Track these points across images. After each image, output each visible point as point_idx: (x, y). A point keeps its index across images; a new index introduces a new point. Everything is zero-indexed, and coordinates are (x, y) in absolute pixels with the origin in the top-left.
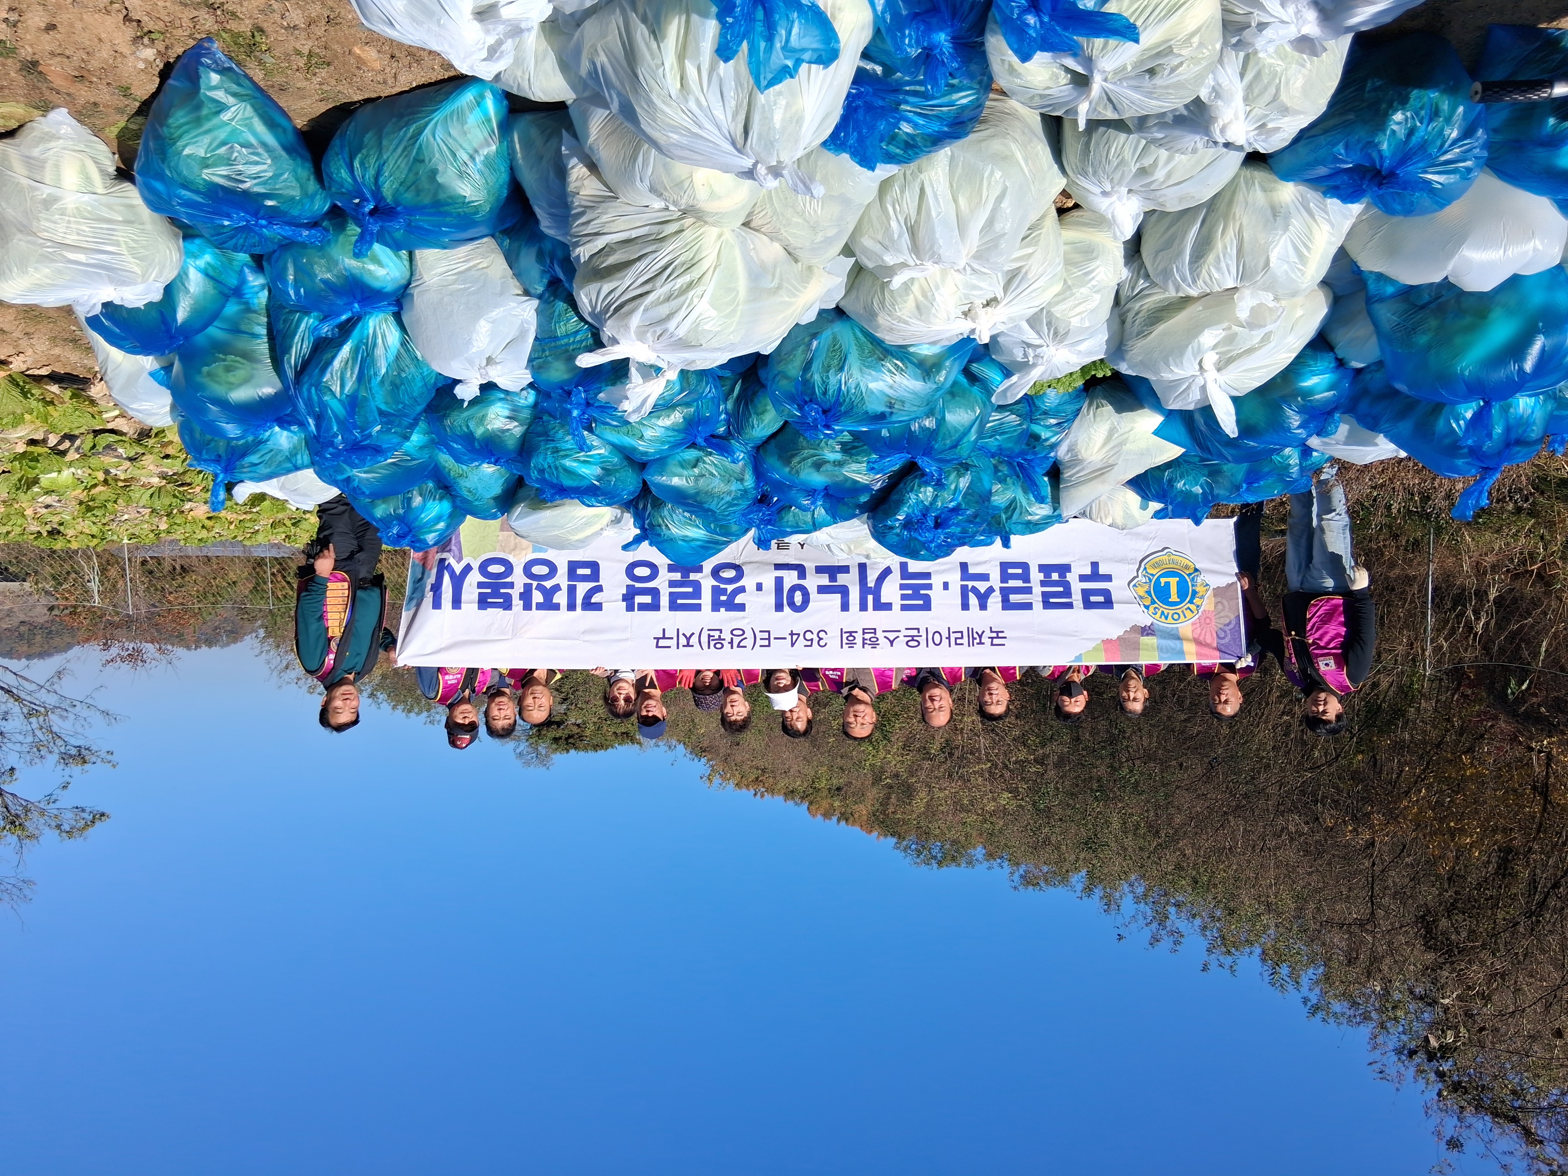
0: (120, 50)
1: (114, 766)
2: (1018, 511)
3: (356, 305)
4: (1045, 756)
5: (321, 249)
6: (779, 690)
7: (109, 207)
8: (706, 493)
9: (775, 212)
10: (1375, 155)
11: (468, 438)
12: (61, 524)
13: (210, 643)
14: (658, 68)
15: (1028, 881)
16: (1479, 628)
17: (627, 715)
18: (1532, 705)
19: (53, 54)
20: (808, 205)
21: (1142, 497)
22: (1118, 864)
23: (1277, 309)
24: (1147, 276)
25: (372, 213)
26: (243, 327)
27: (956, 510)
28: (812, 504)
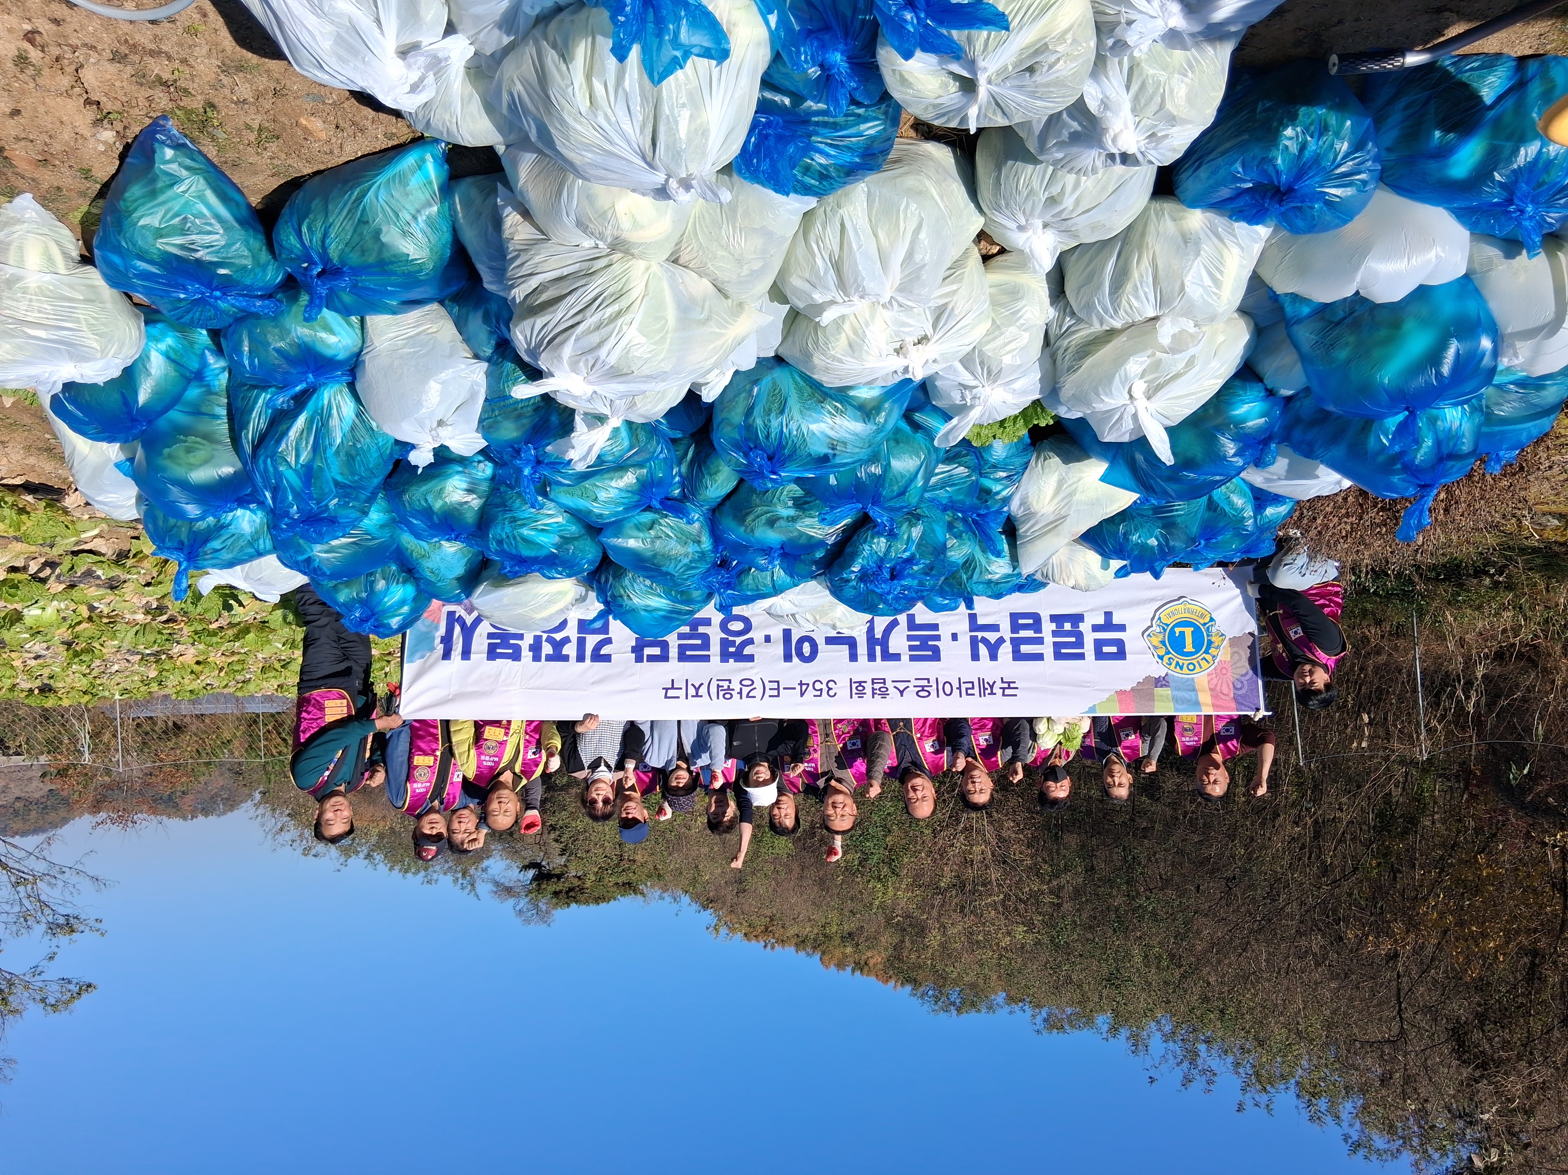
0: (81, 132)
1: (103, 935)
2: (977, 570)
3: (310, 375)
4: (1061, 888)
5: (274, 319)
6: (759, 784)
7: (71, 287)
8: (663, 555)
9: (701, 246)
10: (1271, 170)
11: (427, 513)
12: (51, 678)
13: (206, 812)
14: (567, 87)
15: (1053, 1024)
16: (1471, 709)
17: (606, 817)
18: (1538, 794)
19: (17, 139)
20: (731, 238)
21: (1101, 554)
22: (1142, 1001)
23: (1198, 334)
24: (1073, 314)
25: (319, 275)
26: (204, 409)
27: (910, 561)
28: (770, 563)
